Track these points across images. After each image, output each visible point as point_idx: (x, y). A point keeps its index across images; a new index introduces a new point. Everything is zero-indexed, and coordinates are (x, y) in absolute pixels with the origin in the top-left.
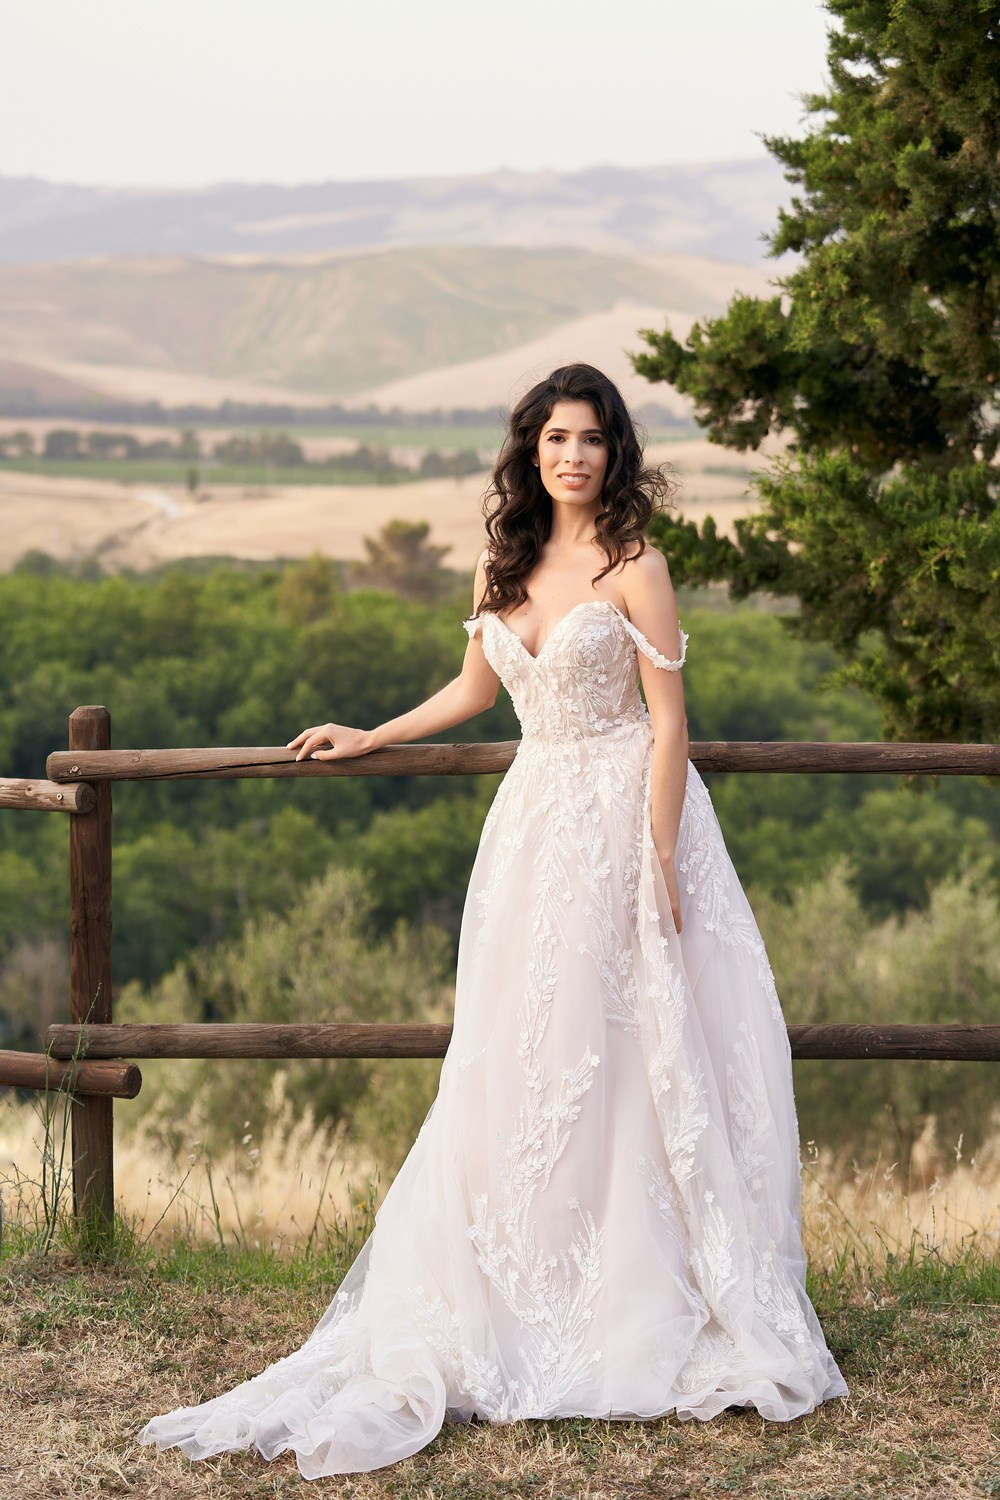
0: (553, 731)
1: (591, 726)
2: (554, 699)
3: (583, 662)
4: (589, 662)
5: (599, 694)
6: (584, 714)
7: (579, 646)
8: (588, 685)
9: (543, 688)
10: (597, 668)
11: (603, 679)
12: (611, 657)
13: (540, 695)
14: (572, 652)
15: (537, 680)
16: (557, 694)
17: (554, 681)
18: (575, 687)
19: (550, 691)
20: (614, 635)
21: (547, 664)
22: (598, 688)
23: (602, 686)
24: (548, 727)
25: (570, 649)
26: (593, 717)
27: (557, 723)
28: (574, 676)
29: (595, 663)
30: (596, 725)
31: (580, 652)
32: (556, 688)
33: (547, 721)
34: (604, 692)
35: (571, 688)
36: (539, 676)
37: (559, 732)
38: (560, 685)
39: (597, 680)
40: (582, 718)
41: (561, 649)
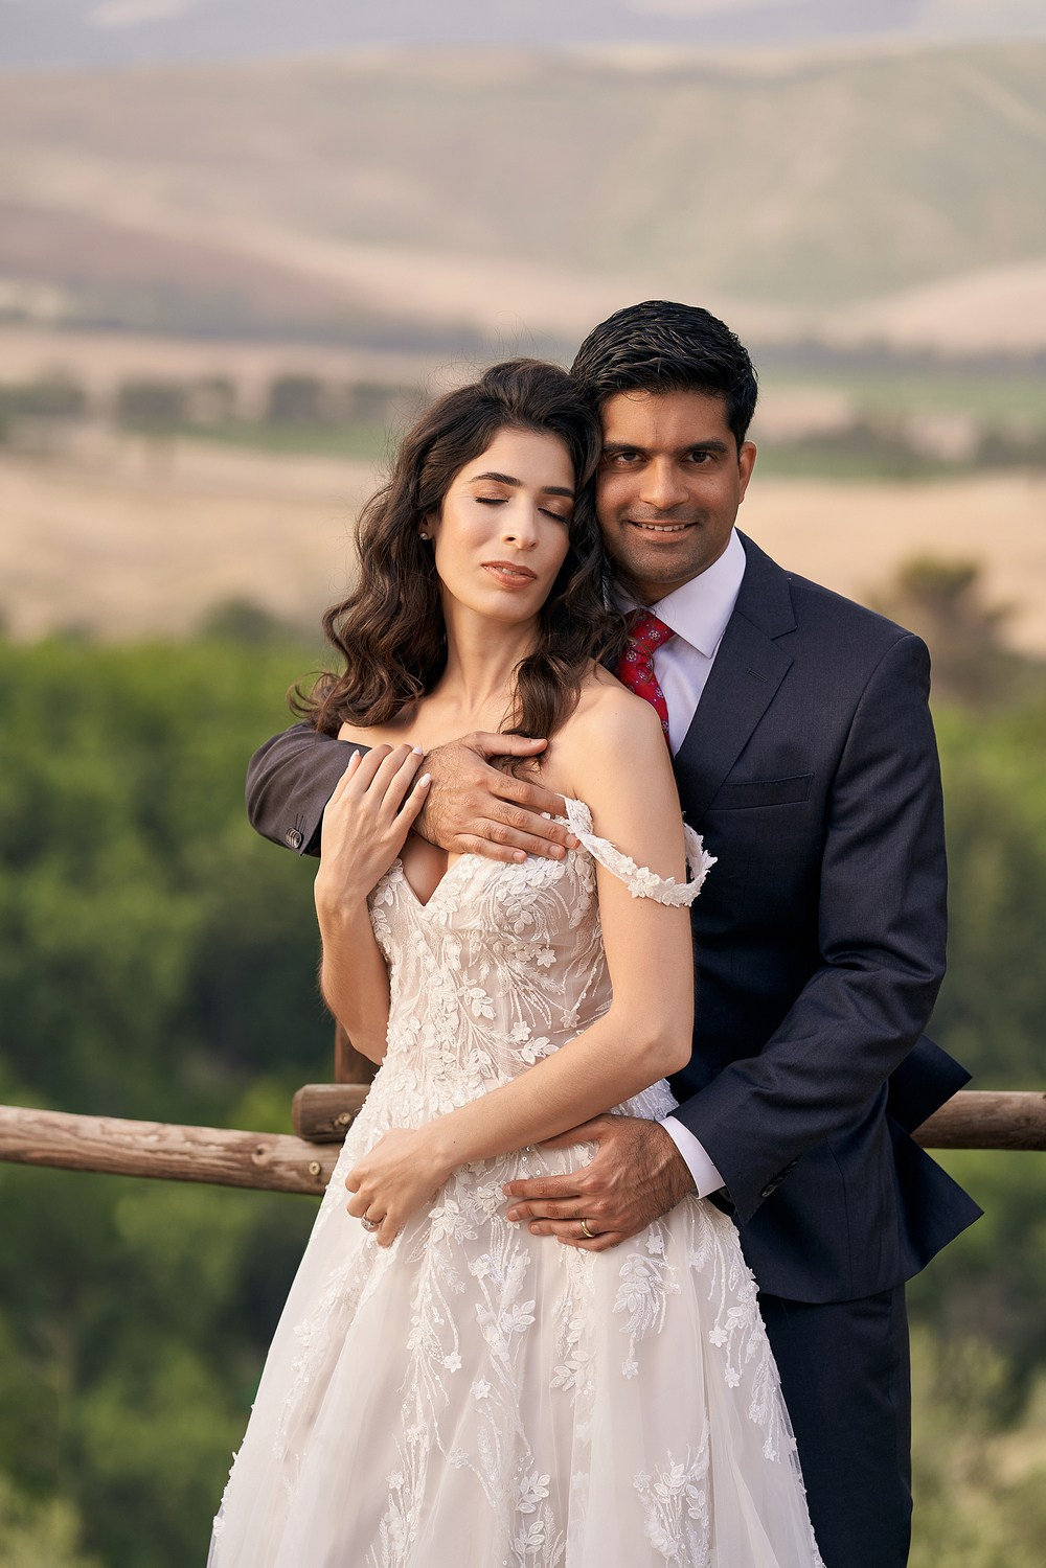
0: (436, 1052)
1: (514, 1052)
2: (451, 984)
3: (505, 923)
4: (518, 925)
5: (538, 986)
6: (503, 1024)
7: (500, 894)
8: (518, 967)
9: (431, 962)
10: (535, 938)
11: (547, 959)
12: (567, 920)
13: (423, 974)
14: (487, 903)
15: (423, 946)
16: (456, 978)
17: (454, 950)
18: (493, 967)
19: (445, 967)
20: (572, 879)
21: (443, 921)
22: (536, 975)
23: (544, 971)
24: (429, 1042)
25: (483, 898)
26: (522, 1031)
27: (447, 1037)
28: (490, 947)
29: (529, 929)
30: (525, 1050)
31: (501, 905)
32: (456, 965)
33: (429, 1029)
34: (546, 983)
35: (485, 970)
36: (427, 938)
37: (448, 1056)
38: (463, 959)
39: (535, 959)
40: (499, 1034)
41: (468, 896)
